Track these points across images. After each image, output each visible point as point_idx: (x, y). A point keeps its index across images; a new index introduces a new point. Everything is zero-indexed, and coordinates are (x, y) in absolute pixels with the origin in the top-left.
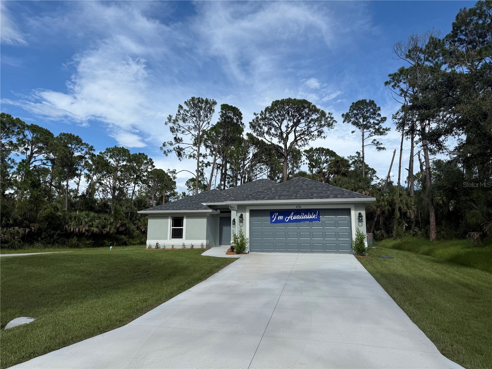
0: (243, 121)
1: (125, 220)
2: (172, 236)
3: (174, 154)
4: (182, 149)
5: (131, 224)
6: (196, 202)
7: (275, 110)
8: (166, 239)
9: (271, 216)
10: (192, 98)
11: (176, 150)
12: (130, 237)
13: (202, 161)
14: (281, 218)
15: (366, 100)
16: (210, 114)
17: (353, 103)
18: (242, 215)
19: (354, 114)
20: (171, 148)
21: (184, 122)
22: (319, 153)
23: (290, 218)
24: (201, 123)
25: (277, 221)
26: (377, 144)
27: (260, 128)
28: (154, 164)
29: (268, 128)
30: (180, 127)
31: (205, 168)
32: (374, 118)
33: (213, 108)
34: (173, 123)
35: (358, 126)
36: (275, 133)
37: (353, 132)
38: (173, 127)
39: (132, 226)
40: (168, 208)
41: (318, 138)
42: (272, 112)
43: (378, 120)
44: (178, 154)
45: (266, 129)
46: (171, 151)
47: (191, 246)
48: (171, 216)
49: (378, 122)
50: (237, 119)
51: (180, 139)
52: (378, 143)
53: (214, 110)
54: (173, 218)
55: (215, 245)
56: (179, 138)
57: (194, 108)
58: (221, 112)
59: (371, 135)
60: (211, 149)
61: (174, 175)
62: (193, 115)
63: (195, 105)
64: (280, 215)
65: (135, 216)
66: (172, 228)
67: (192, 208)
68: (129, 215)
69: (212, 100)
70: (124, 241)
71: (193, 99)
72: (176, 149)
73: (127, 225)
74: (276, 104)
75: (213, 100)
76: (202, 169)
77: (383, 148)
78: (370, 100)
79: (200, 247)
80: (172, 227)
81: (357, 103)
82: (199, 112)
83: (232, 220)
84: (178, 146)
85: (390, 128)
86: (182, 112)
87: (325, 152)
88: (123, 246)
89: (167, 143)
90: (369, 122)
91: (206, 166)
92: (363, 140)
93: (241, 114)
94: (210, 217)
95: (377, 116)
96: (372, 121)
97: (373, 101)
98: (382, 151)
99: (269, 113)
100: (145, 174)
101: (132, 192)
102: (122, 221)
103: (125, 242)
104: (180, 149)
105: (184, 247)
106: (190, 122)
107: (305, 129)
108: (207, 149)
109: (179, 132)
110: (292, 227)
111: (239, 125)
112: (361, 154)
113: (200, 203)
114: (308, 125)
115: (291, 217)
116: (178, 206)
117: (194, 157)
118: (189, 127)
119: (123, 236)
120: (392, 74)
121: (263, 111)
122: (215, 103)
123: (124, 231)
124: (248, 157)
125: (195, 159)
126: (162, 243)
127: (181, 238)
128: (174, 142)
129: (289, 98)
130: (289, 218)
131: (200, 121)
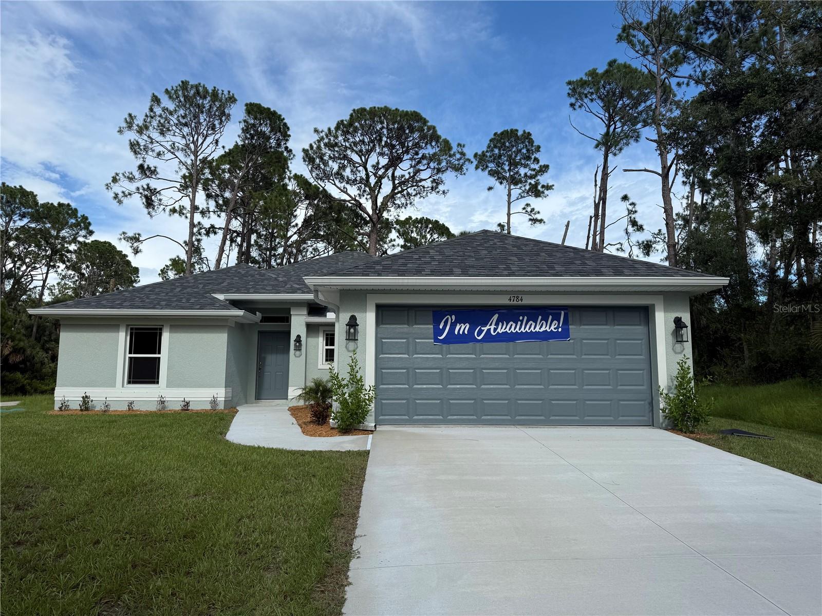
0: (290, 145)
1: (23, 341)
2: (129, 377)
3: (137, 201)
4: (154, 192)
5: (38, 349)
6: (195, 290)
7: (356, 130)
8: (113, 385)
9: (436, 322)
10: (182, 82)
11: (141, 193)
12: (36, 377)
13: (199, 223)
14: (463, 328)
15: (517, 130)
16: (220, 123)
17: (495, 134)
18: (353, 318)
19: (493, 155)
20: (132, 187)
21: (162, 133)
22: (421, 227)
23: (489, 330)
24: (200, 141)
25: (453, 339)
26: (531, 212)
27: (323, 164)
28: (91, 228)
29: (339, 167)
30: (152, 143)
31: (204, 238)
32: (526, 166)
33: (227, 111)
34: (138, 132)
35: (499, 178)
36: (352, 177)
37: (490, 189)
38: (137, 142)
39: (40, 353)
40: (118, 304)
41: (431, 193)
42: (348, 132)
43: (534, 170)
44: (147, 202)
45: (335, 166)
46: (130, 194)
47: (183, 404)
48: (128, 326)
49: (533, 173)
50: (279, 139)
51: (153, 169)
52: (533, 210)
53: (229, 115)
54: (132, 329)
55: (244, 401)
56: (149, 168)
57: (185, 106)
58: (245, 121)
59: (522, 195)
60: (216, 202)
61: (135, 245)
62: (183, 121)
63: (189, 101)
64: (459, 320)
65: (47, 333)
66: (128, 355)
67: (188, 304)
68: (35, 329)
69: (226, 93)
70: (19, 386)
71: (184, 85)
72: (141, 191)
73: (28, 352)
74: (359, 114)
75: (229, 92)
76: (199, 241)
77: (541, 221)
78: (524, 131)
79: (208, 407)
80: (130, 353)
81: (502, 133)
82: (196, 117)
83: (293, 337)
84: (148, 185)
85: (553, 185)
86: (158, 111)
87: (430, 226)
88: (16, 394)
89: (121, 175)
90: (517, 172)
91: (208, 234)
92: (509, 203)
93: (286, 127)
94: (238, 329)
95: (532, 161)
96: (523, 171)
97: (529, 133)
98: (538, 224)
99: (345, 133)
100: (73, 247)
101: (41, 283)
102: (17, 342)
103: (23, 386)
104: (151, 190)
105: (164, 408)
106: (176, 134)
107: (409, 173)
108: (210, 200)
109: (150, 153)
110: (496, 355)
111: (282, 153)
112: (506, 228)
113: (208, 292)
114: (415, 166)
115: (492, 327)
116: (148, 298)
117: (181, 213)
118: (174, 144)
119: (18, 375)
120: (573, 82)
121: (333, 129)
122: (232, 99)
123: (20, 363)
124: (294, 224)
125: (183, 216)
126: (99, 395)
127: (153, 383)
128: (137, 174)
129: (385, 107)
130: (485, 329)
131: (199, 135)
